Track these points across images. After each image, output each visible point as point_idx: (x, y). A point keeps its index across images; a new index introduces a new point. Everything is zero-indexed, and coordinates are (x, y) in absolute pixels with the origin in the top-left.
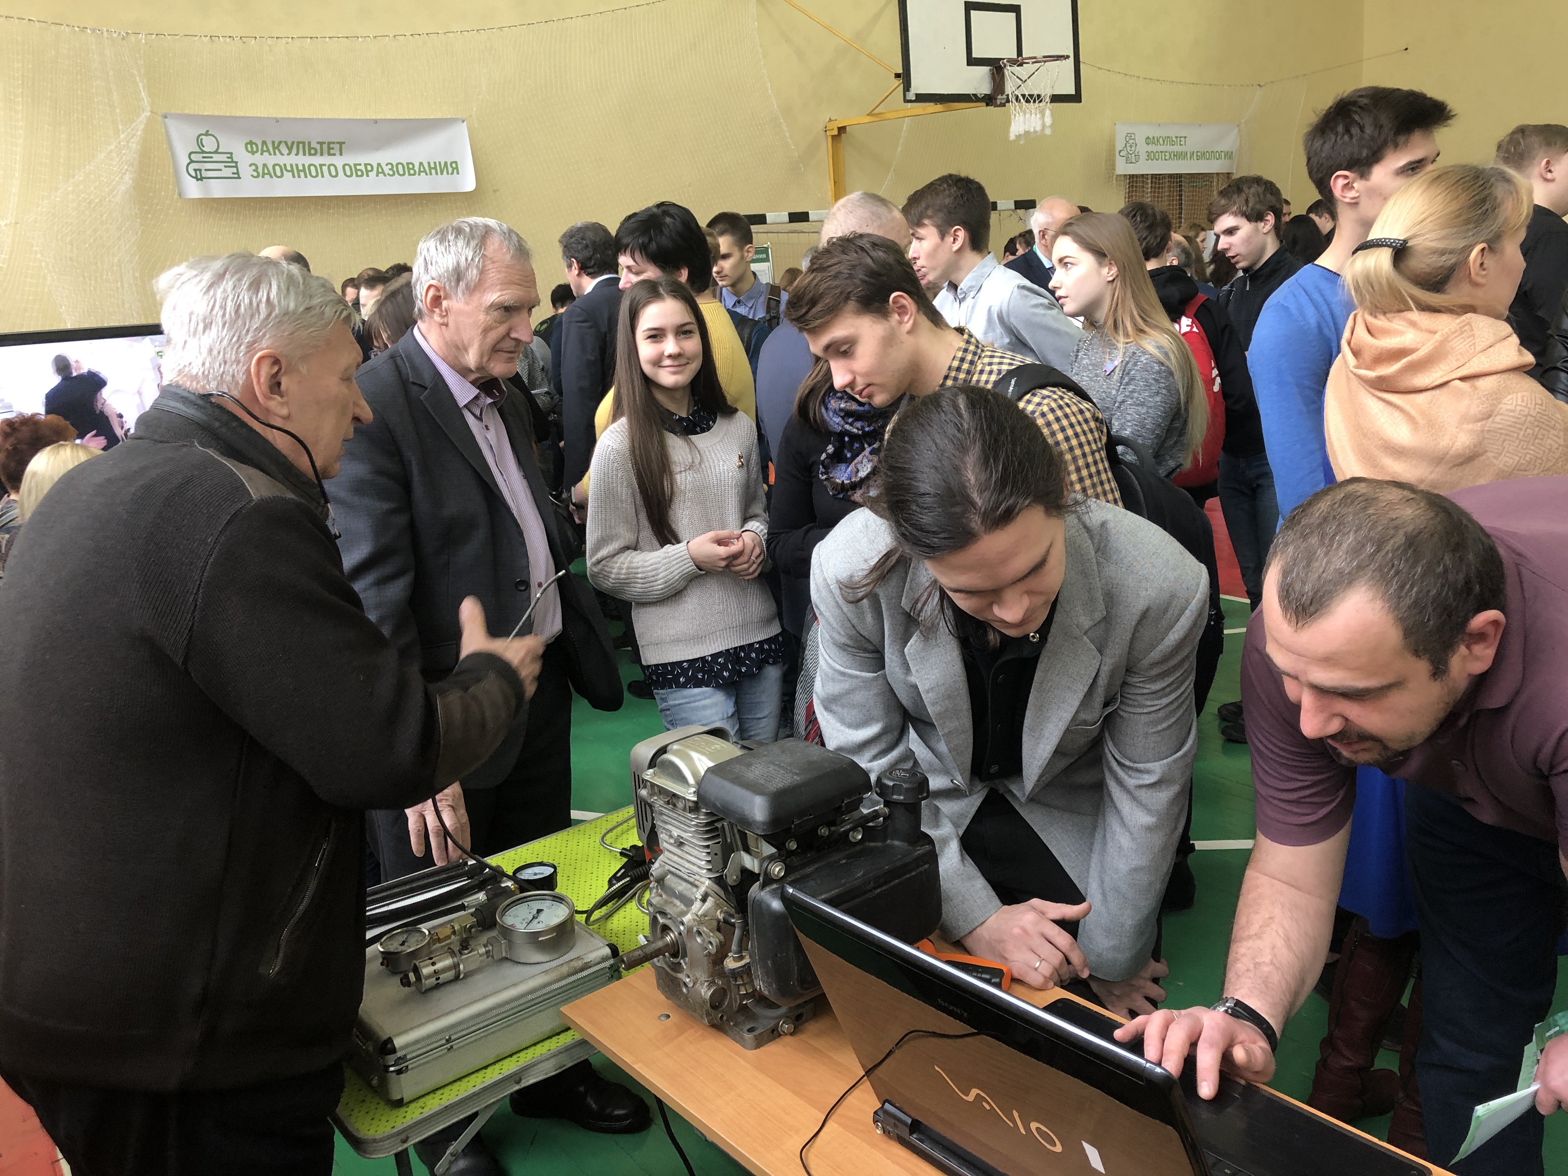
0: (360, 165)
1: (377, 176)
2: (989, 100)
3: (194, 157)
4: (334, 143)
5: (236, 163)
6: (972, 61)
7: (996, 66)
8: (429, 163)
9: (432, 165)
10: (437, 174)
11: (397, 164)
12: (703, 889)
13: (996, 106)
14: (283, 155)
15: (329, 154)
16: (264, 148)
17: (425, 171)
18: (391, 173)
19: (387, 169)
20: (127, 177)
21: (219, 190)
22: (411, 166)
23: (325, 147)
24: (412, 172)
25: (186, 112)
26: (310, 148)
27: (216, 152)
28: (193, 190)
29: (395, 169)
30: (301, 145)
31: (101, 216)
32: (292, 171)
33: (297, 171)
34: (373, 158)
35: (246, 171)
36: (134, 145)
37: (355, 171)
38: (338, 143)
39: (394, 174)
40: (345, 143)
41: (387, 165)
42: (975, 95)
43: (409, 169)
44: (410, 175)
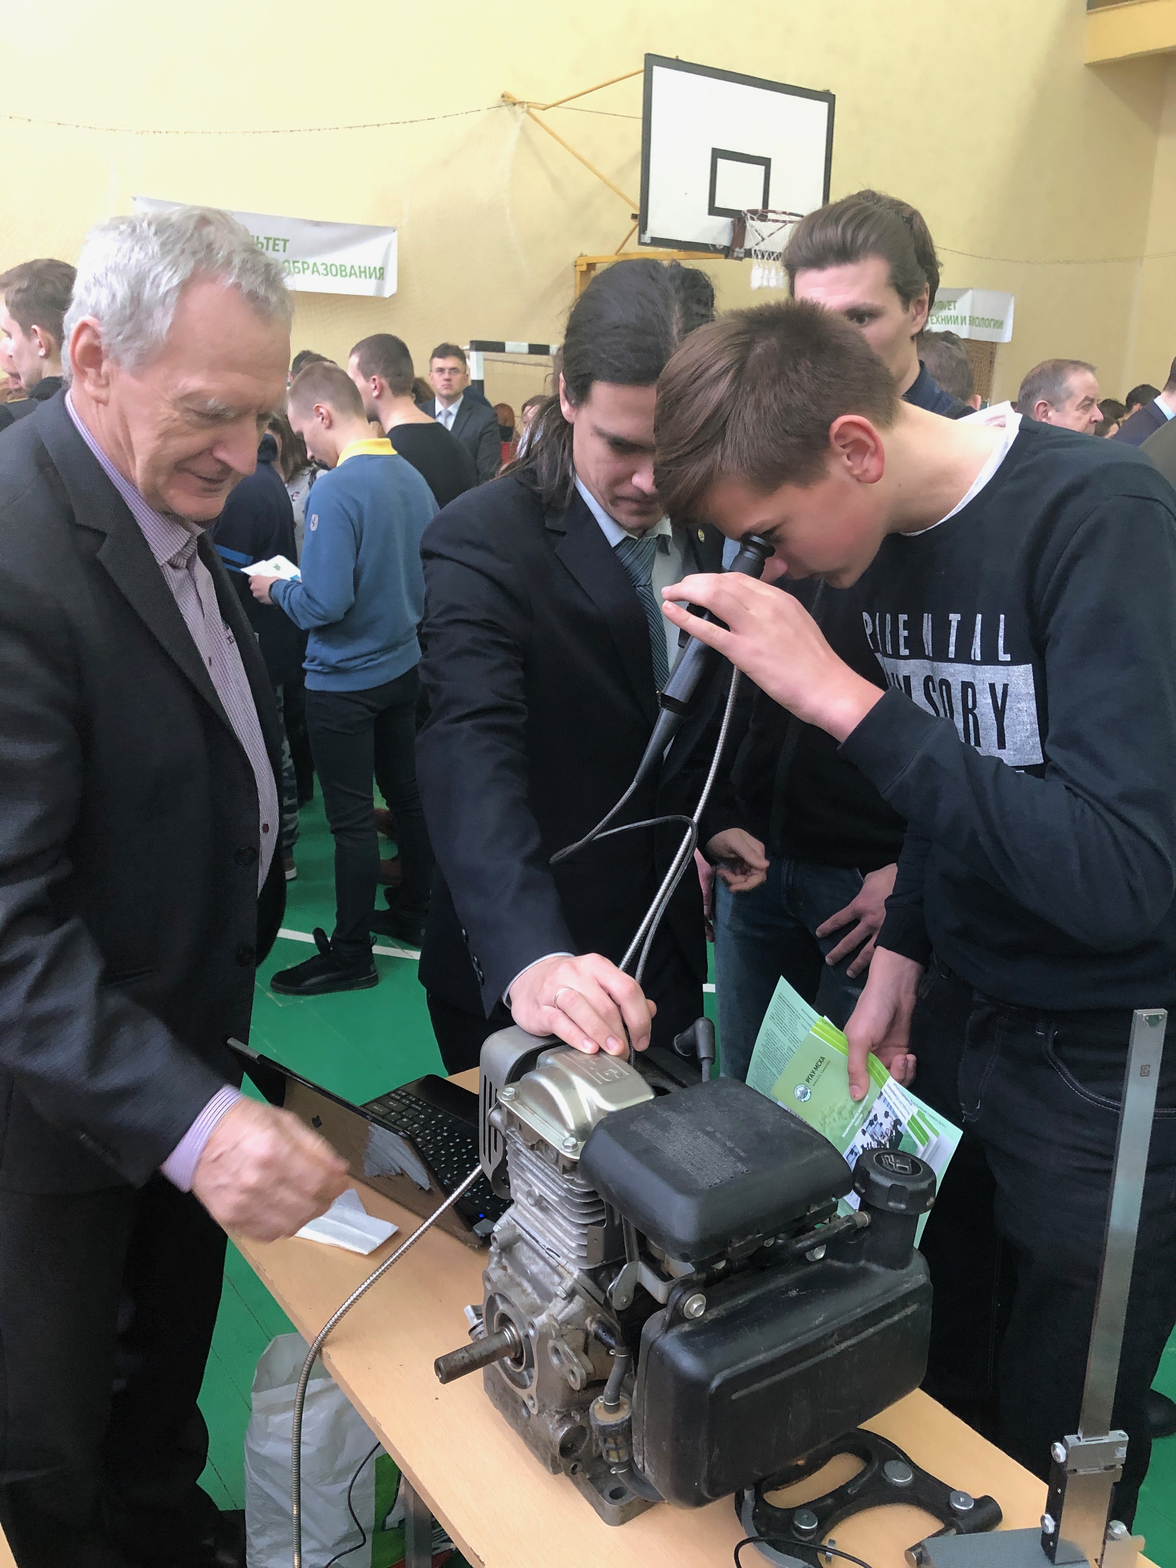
0: (298, 262)
1: (313, 273)
2: (727, 252)
4: (279, 239)
6: (714, 210)
7: (739, 219)
8: (360, 267)
9: (363, 269)
10: (366, 277)
11: (332, 265)
12: (569, 1283)
13: (734, 259)
15: (274, 250)
17: (355, 274)
18: (325, 272)
19: (321, 269)
22: (343, 268)
23: (271, 242)
24: (344, 273)
29: (329, 269)
34: (311, 257)
38: (283, 240)
39: (327, 274)
40: (288, 241)
41: (322, 264)
42: (714, 246)
43: (341, 271)
44: (341, 275)
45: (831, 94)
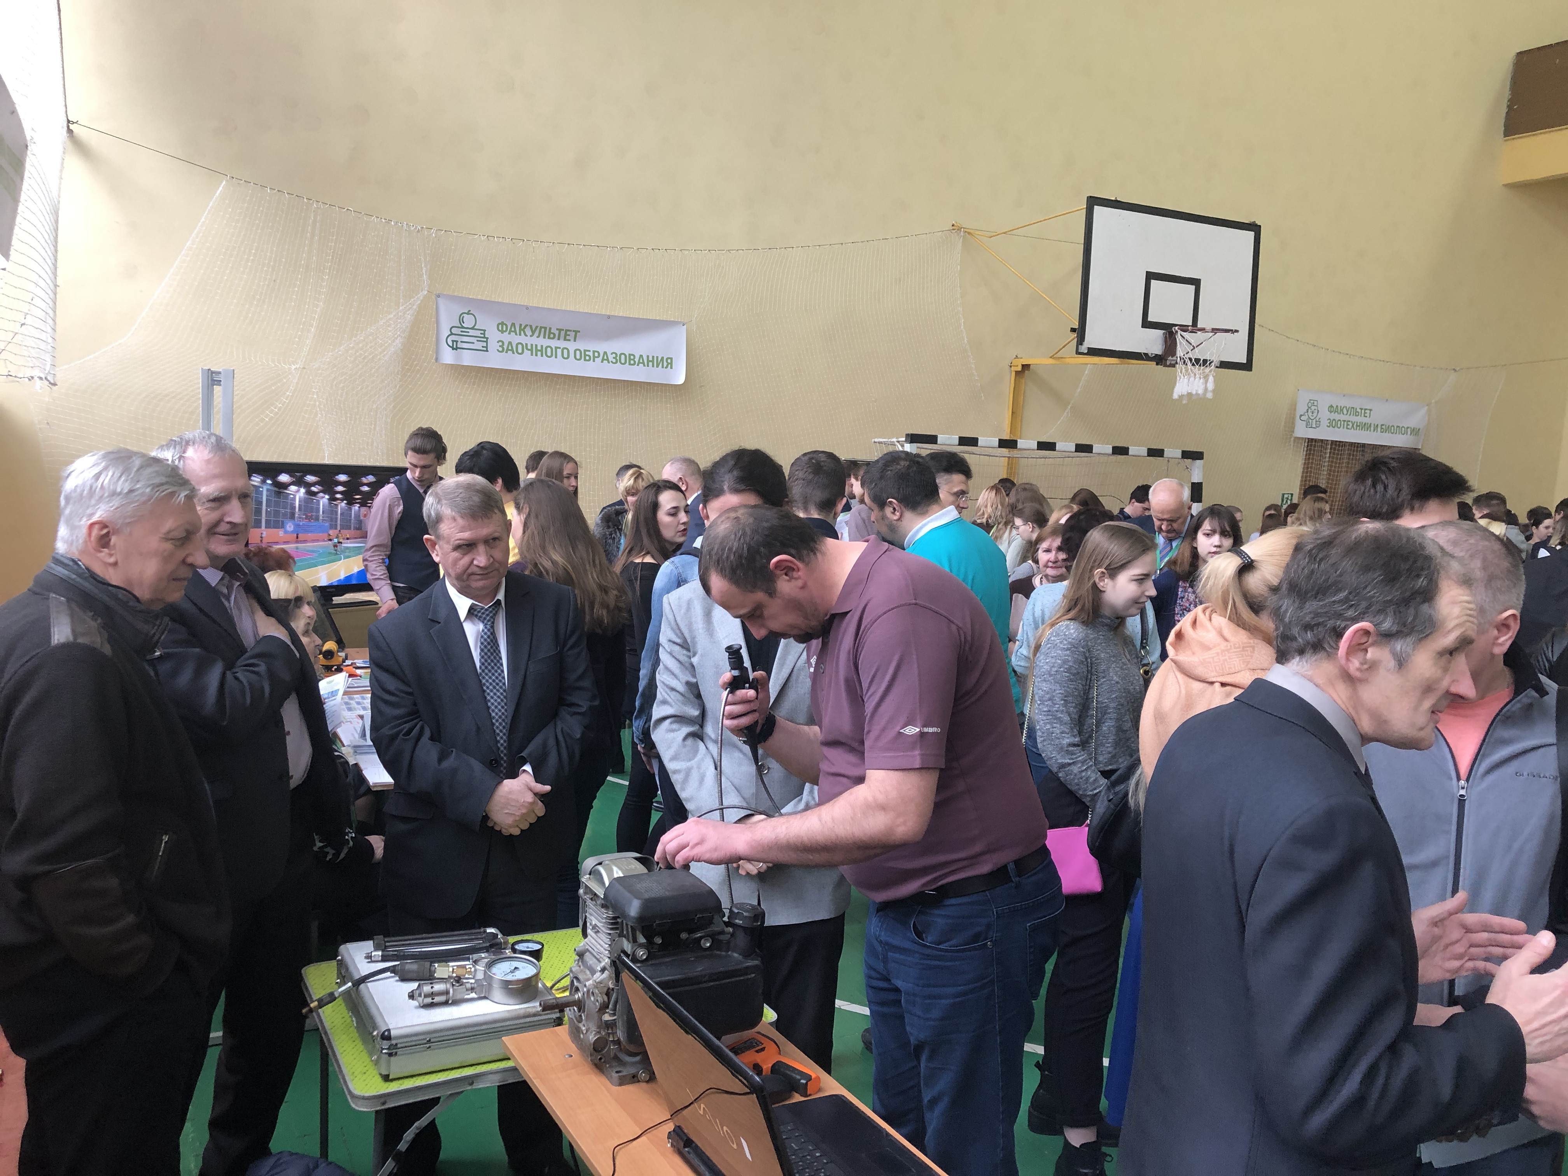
0: (589, 351)
1: (602, 362)
2: (1159, 360)
3: (454, 331)
4: (570, 331)
5: (487, 338)
6: (1147, 324)
7: (1169, 330)
8: (648, 357)
9: (651, 359)
10: (653, 366)
11: (621, 354)
12: (603, 964)
13: (1166, 366)
14: (526, 336)
15: (565, 339)
16: (513, 329)
17: (643, 363)
18: (614, 361)
19: (611, 358)
20: (398, 341)
21: (468, 359)
22: (632, 357)
23: (563, 333)
24: (632, 362)
25: (456, 294)
26: (550, 333)
27: (473, 328)
28: (448, 357)
29: (618, 358)
30: (543, 330)
31: (371, 370)
32: (531, 350)
33: (536, 351)
34: (602, 347)
35: (493, 345)
36: (409, 316)
37: (584, 356)
38: (574, 331)
39: (616, 363)
40: (579, 332)
41: (612, 354)
42: (1146, 354)
43: (630, 359)
44: (630, 364)
45: (1257, 225)
